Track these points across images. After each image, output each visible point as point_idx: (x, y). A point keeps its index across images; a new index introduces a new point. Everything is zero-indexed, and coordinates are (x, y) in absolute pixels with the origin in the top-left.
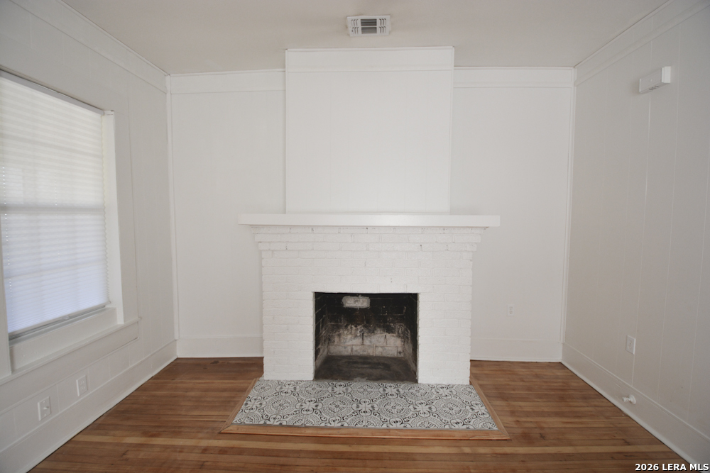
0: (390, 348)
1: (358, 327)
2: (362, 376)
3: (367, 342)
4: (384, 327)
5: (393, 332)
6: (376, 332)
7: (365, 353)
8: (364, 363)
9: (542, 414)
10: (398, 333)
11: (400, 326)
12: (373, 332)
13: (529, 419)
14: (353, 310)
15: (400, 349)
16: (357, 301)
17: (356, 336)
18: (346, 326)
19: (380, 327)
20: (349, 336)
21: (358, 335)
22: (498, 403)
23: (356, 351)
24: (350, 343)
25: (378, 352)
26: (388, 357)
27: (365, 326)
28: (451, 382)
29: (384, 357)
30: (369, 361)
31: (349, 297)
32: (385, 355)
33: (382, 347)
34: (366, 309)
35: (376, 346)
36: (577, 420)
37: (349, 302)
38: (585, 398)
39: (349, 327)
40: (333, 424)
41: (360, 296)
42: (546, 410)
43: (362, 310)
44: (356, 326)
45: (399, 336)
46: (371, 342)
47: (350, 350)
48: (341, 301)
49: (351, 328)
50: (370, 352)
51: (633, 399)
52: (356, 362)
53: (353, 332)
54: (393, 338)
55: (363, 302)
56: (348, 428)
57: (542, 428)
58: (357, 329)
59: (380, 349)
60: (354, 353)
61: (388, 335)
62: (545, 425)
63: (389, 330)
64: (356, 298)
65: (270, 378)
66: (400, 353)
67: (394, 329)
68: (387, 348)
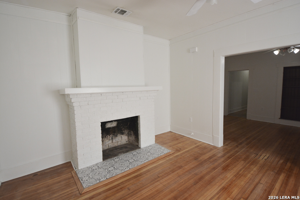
0: (123, 141)
1: (111, 136)
2: (121, 153)
3: (114, 141)
4: (120, 133)
5: (124, 134)
6: (118, 136)
7: (114, 146)
8: (116, 149)
9: (176, 144)
10: (126, 134)
11: (126, 131)
12: (117, 136)
13: (175, 146)
14: (110, 128)
15: (127, 140)
16: (112, 124)
17: (110, 140)
18: (106, 137)
19: (119, 133)
20: (107, 140)
21: (111, 139)
22: (165, 145)
23: (110, 146)
24: (108, 143)
25: (119, 144)
26: (123, 145)
27: (114, 135)
28: (150, 144)
29: (121, 145)
30: (117, 148)
31: (109, 123)
32: (121, 144)
33: (120, 141)
34: (115, 127)
35: (118, 142)
36: (184, 143)
37: (108, 125)
38: (181, 138)
39: (107, 137)
40: (126, 170)
41: (113, 122)
42: (176, 143)
43: (114, 128)
44: (109, 136)
45: (126, 135)
46: (116, 140)
47: (108, 146)
48: (105, 125)
49: (108, 137)
50: (116, 145)
51: (193, 134)
52: (113, 150)
53: (108, 138)
54: (124, 136)
55: (114, 124)
56: (132, 168)
57: (179, 147)
58: (110, 137)
59: (120, 142)
60: (110, 147)
61: (122, 136)
62: (179, 146)
63: (122, 134)
64: (111, 123)
65: (82, 168)
66: (127, 141)
67: (124, 133)
68: (122, 141)
